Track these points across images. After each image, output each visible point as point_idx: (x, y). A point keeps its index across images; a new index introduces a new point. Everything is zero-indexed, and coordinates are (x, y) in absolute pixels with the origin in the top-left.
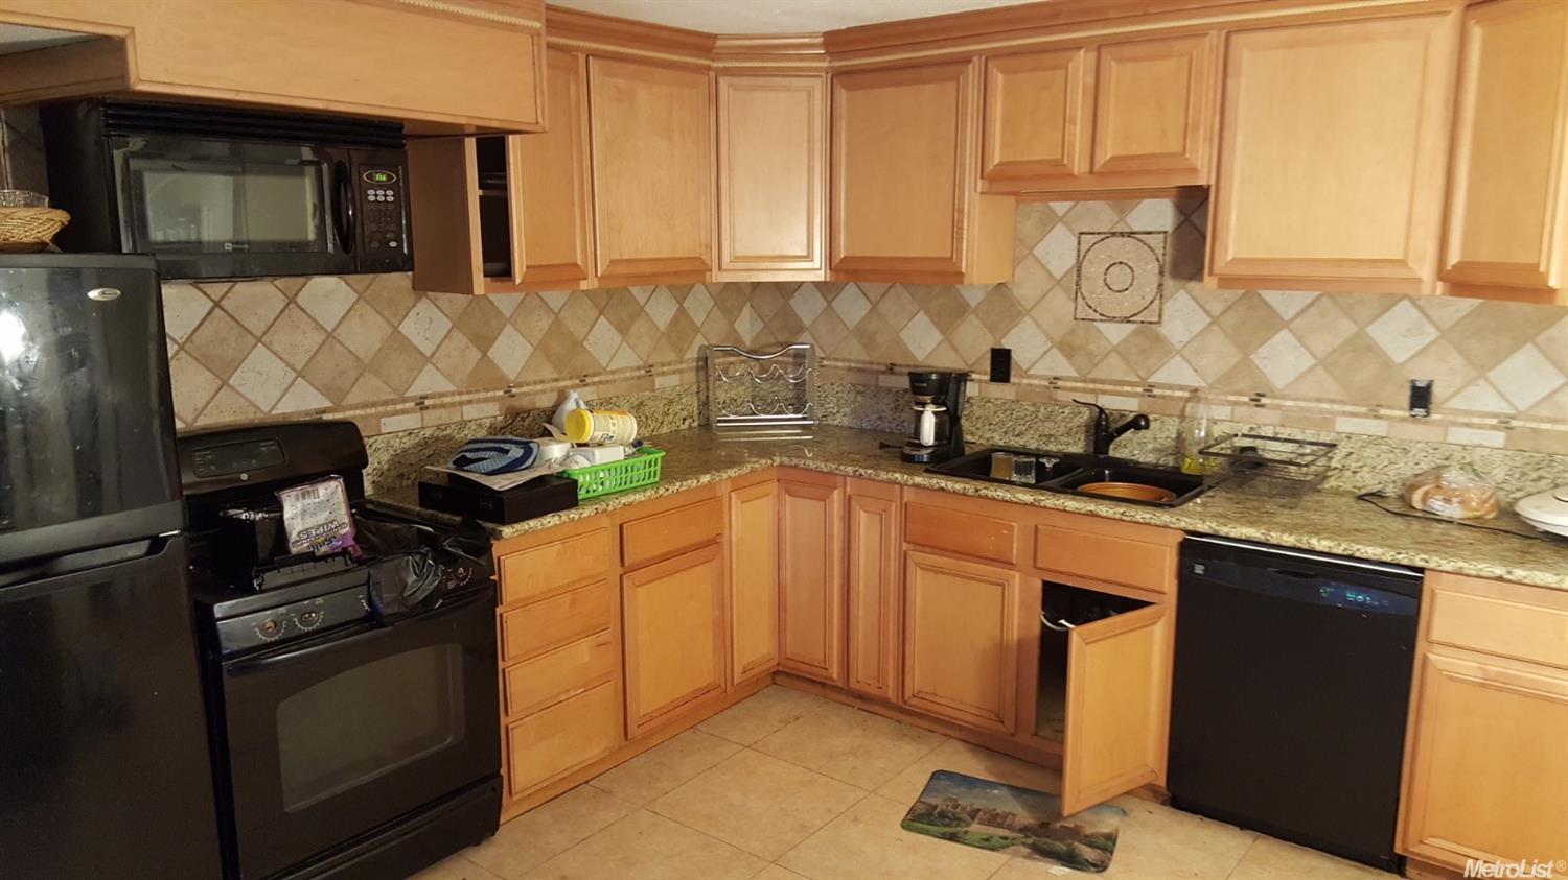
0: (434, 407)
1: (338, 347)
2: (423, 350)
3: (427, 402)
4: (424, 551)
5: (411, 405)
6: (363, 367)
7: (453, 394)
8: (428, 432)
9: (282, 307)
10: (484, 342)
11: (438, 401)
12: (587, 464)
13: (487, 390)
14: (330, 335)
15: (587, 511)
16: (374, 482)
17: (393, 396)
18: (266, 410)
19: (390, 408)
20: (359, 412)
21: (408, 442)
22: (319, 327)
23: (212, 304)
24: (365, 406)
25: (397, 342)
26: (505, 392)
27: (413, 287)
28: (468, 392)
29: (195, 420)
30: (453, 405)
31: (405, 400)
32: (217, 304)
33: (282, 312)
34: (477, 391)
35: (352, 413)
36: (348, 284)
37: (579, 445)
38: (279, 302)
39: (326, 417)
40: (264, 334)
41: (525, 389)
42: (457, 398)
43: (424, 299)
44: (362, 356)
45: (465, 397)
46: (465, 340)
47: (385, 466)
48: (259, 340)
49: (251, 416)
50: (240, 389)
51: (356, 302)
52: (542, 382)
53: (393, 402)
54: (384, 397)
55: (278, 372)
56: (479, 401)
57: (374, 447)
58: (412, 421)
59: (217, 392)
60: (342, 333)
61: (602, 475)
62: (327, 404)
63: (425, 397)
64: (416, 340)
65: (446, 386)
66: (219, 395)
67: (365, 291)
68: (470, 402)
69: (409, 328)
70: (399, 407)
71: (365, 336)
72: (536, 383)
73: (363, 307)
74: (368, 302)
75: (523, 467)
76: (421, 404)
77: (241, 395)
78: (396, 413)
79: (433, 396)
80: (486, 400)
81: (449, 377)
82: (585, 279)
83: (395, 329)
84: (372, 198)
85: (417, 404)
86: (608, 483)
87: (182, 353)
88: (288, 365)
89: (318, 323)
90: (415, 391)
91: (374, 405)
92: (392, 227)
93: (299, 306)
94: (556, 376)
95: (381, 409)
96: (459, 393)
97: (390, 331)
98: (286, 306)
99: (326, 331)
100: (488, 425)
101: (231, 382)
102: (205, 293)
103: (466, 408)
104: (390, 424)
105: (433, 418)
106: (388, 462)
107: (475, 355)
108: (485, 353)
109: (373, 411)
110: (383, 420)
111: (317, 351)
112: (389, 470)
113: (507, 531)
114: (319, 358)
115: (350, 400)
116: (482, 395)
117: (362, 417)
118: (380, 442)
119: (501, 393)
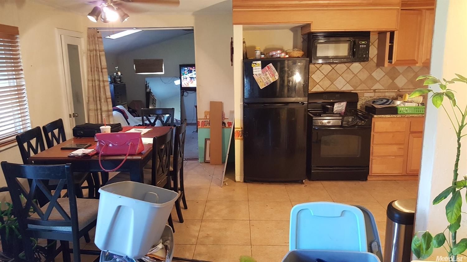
0: (378, 92)
1: (357, 78)
2: (377, 79)
3: (376, 91)
4: (355, 116)
5: (372, 91)
6: (362, 82)
7: (383, 90)
8: (375, 97)
9: (346, 69)
10: (393, 79)
11: (379, 91)
12: (403, 106)
13: (393, 90)
14: (355, 75)
15: (398, 116)
16: (360, 106)
17: (368, 89)
18: (340, 89)
19: (367, 91)
20: (359, 91)
21: (370, 99)
22: (353, 73)
23: (332, 68)
24: (361, 90)
25: (371, 77)
26: (398, 90)
27: (377, 66)
28: (387, 90)
29: (326, 89)
30: (383, 92)
31: (371, 90)
32: (333, 68)
33: (346, 70)
34: (390, 90)
35: (358, 91)
36: (361, 65)
37: (404, 102)
38: (346, 68)
39: (352, 92)
40: (342, 74)
41: (404, 90)
42: (384, 91)
43: (379, 68)
44: (362, 80)
45: (386, 91)
46: (388, 78)
47: (364, 103)
48: (340, 75)
49: (337, 90)
50: (335, 85)
51: (362, 69)
52: (409, 89)
53: (368, 90)
54: (366, 89)
55: (343, 82)
56: (390, 92)
57: (362, 99)
58: (372, 95)
59: (330, 85)
60: (358, 75)
61: (407, 109)
62: (353, 89)
63: (376, 90)
64: (375, 77)
65: (381, 87)
66: (331, 85)
67: (365, 66)
68: (387, 92)
69: (374, 74)
70: (369, 91)
71: (364, 76)
72: (407, 89)
73: (364, 70)
74: (365, 69)
75: (386, 104)
76: (375, 91)
77: (335, 86)
78: (368, 92)
79: (378, 90)
80: (392, 92)
81: (383, 86)
82: (417, 63)
83: (371, 74)
84: (361, 47)
85: (374, 91)
86: (409, 111)
87: (325, 77)
88: (346, 81)
89: (353, 72)
90: (374, 88)
91: (363, 90)
92: (365, 52)
93: (349, 69)
94: (414, 88)
95: (365, 91)
96: (385, 90)
97: (369, 75)
98: (347, 69)
99: (355, 74)
100: (392, 97)
101: (334, 83)
102: (331, 66)
103: (386, 93)
104: (366, 95)
105: (377, 94)
106: (364, 102)
107: (391, 81)
108: (393, 81)
109: (363, 91)
110: (365, 94)
111: (352, 78)
112: (364, 104)
113: (375, 116)
114: (352, 79)
115: (358, 88)
116: (391, 91)
117: (360, 92)
118: (363, 98)
119: (397, 90)
